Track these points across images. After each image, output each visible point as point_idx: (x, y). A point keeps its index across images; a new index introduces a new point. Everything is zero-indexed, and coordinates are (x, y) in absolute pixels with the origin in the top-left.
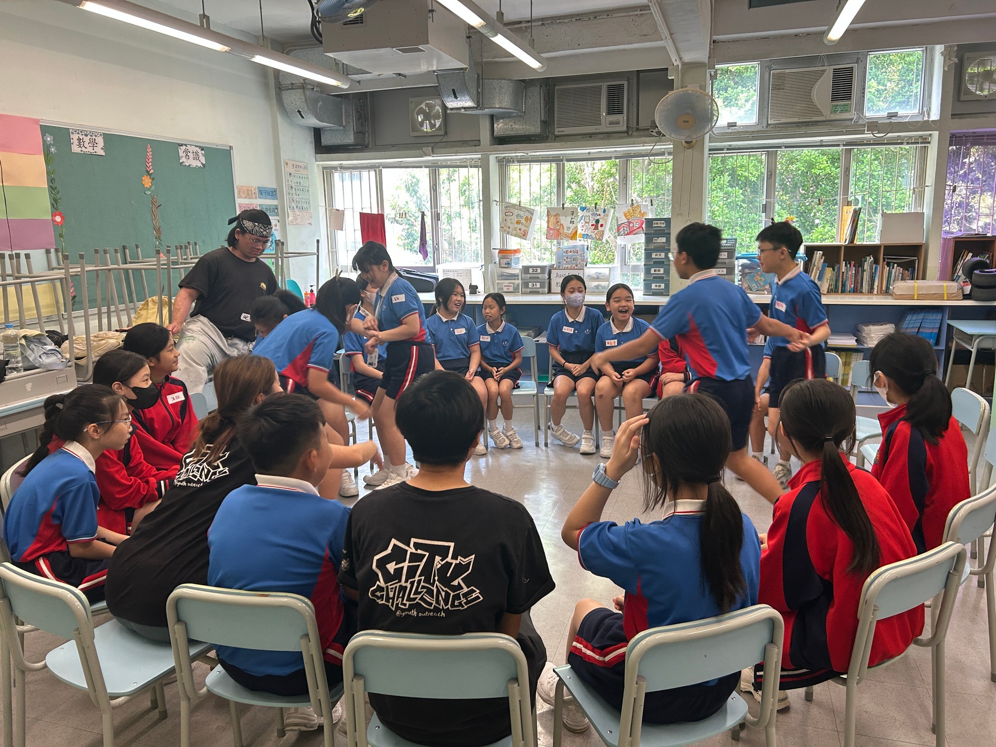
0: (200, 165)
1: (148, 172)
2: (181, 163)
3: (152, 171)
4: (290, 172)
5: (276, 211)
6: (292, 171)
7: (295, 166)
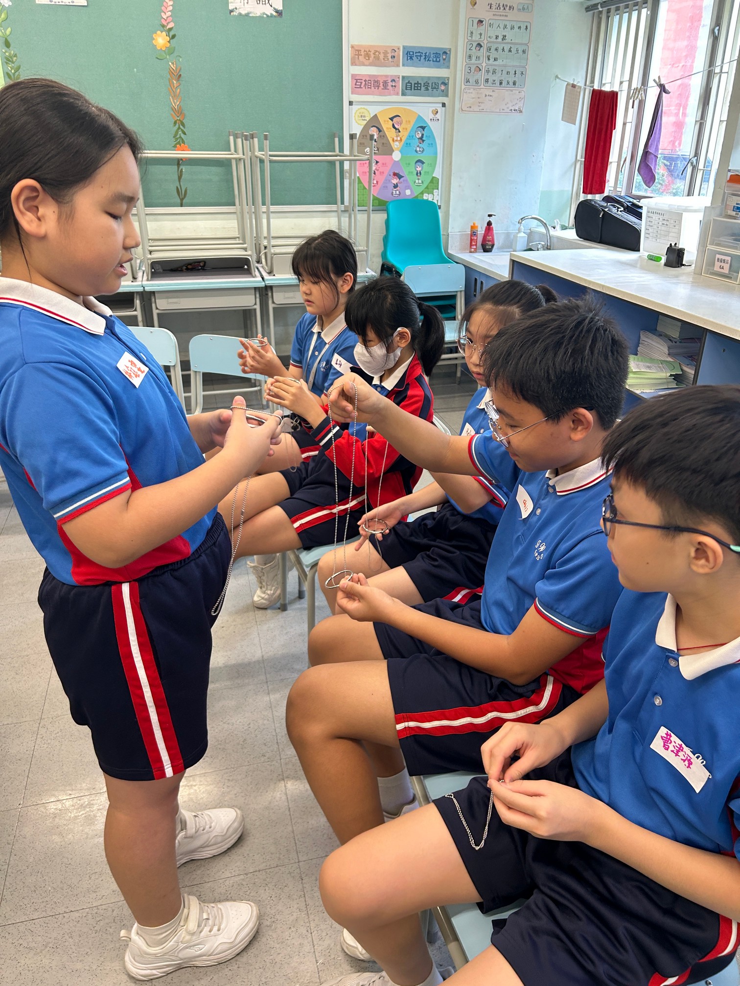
0: (269, 11)
1: (163, 26)
2: (231, 11)
3: (171, 25)
4: (481, 17)
5: (443, 87)
6: (486, 16)
7: (494, 7)
